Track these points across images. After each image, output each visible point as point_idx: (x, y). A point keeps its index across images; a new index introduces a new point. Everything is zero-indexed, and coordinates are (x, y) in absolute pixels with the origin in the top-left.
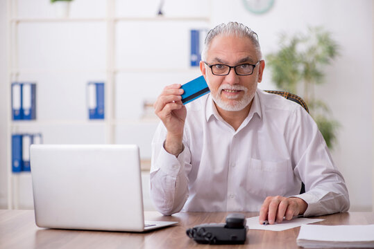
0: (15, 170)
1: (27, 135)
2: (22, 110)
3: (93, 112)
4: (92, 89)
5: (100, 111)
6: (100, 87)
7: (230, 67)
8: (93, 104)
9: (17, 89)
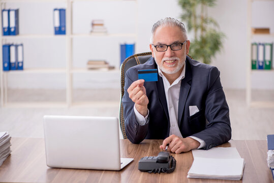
0: (5, 69)
1: (12, 45)
2: (9, 28)
3: (57, 29)
4: (57, 13)
5: (63, 29)
6: (62, 12)
7: (168, 46)
8: (57, 24)
9: (5, 14)
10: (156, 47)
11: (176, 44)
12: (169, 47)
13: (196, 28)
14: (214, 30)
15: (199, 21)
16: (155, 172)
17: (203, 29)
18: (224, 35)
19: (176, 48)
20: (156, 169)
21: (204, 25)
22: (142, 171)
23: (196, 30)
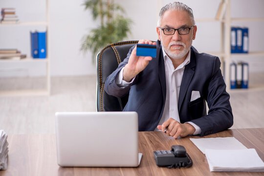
10: (163, 30)
11: (184, 27)
12: (176, 31)
13: (103, 14)
14: (122, 17)
15: (105, 9)
16: (175, 167)
17: (110, 16)
18: (131, 21)
19: (183, 32)
20: (177, 164)
21: (111, 12)
22: (160, 166)
23: (102, 17)
